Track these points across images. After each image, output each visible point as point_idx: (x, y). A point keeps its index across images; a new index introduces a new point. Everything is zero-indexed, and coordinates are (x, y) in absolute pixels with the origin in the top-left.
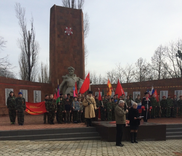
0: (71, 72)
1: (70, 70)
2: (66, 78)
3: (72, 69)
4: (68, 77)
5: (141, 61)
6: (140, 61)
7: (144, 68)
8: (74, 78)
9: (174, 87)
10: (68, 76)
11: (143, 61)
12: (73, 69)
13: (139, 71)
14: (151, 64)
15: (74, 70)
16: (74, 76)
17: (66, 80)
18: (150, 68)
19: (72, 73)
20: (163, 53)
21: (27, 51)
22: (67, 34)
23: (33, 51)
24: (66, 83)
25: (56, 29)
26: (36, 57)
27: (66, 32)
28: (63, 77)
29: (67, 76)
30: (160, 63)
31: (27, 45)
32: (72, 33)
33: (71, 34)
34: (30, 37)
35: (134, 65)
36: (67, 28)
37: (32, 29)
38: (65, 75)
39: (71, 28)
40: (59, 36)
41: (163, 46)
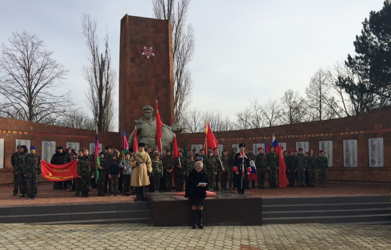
0: (147, 113)
1: (145, 111)
2: (140, 123)
3: (148, 109)
4: (143, 122)
5: (291, 94)
6: (289, 96)
8: (152, 123)
9: (317, 135)
10: (144, 120)
11: (294, 95)
12: (150, 109)
13: (287, 110)
15: (152, 111)
16: (154, 119)
17: (140, 126)
19: (148, 115)
20: (326, 82)
21: (99, 84)
22: (145, 56)
23: (107, 83)
24: (139, 131)
25: (128, 50)
27: (143, 53)
28: (136, 121)
29: (141, 120)
30: (321, 97)
31: (98, 76)
32: (153, 54)
33: (151, 57)
34: (103, 63)
36: (145, 48)
37: (106, 52)
38: (139, 118)
39: (151, 48)
40: (132, 60)
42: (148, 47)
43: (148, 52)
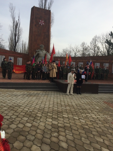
3: (42, 46)
6: (83, 44)
7: (85, 48)
8: (43, 52)
10: (40, 50)
11: (85, 44)
13: (82, 50)
14: (90, 46)
18: (89, 48)
19: (42, 48)
20: (97, 40)
21: (15, 33)
23: (19, 33)
24: (38, 54)
25: (34, 21)
26: (20, 37)
27: (40, 23)
28: (37, 50)
29: (39, 50)
30: (95, 46)
31: (15, 29)
32: (44, 24)
34: (17, 24)
35: (79, 46)
36: (41, 21)
37: (19, 20)
39: (43, 21)
40: (35, 25)
41: (98, 36)
42: (42, 21)
43: (42, 23)
